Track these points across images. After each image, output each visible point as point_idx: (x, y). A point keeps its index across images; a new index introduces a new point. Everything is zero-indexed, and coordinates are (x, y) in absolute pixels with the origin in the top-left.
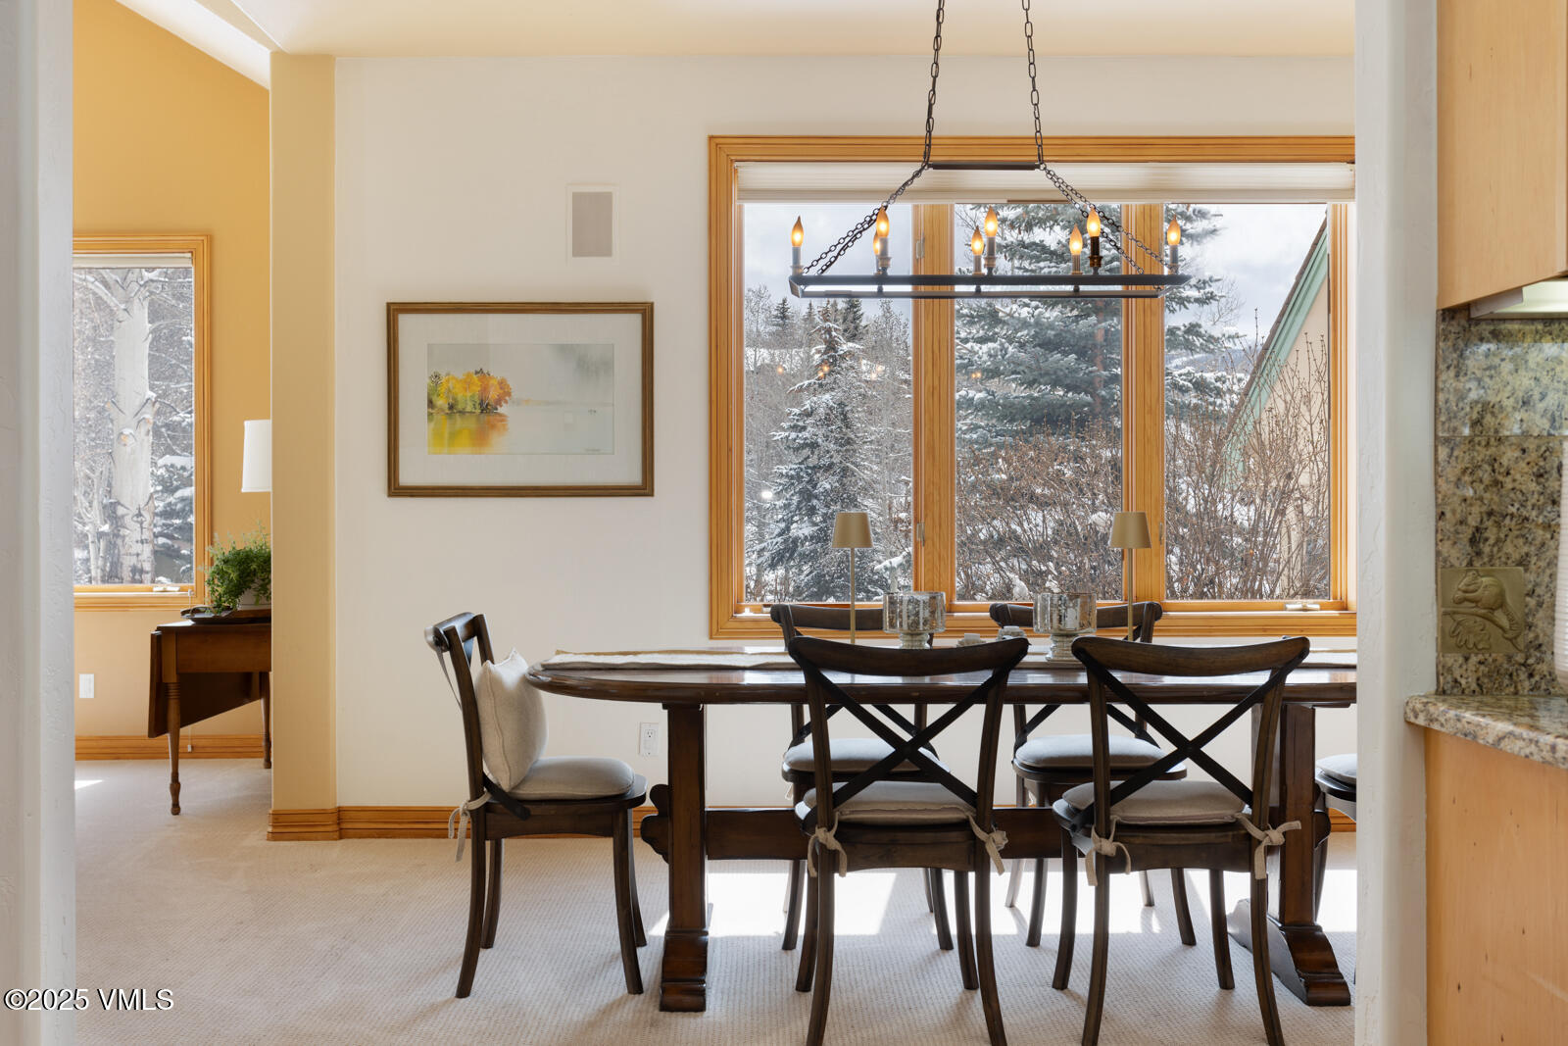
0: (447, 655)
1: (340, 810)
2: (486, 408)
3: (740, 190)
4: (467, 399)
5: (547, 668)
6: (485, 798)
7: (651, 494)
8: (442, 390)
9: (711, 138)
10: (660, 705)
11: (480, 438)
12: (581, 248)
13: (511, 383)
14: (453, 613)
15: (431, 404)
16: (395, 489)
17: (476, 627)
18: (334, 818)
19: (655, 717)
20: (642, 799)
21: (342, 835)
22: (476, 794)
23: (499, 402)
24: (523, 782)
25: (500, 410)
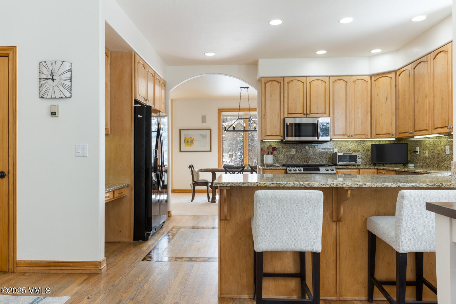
0: (190, 168)
1: (174, 190)
2: (192, 142)
3: (222, 115)
4: (189, 140)
5: (200, 169)
6: (194, 182)
7: (211, 152)
8: (186, 139)
9: (218, 109)
10: (211, 172)
11: (191, 145)
12: (203, 122)
13: (194, 138)
14: (191, 164)
15: (185, 141)
16: (181, 151)
17: (192, 166)
18: (173, 191)
19: (210, 174)
20: (209, 183)
21: (174, 193)
22: (193, 182)
23: (193, 141)
24: (198, 181)
25: (193, 142)
